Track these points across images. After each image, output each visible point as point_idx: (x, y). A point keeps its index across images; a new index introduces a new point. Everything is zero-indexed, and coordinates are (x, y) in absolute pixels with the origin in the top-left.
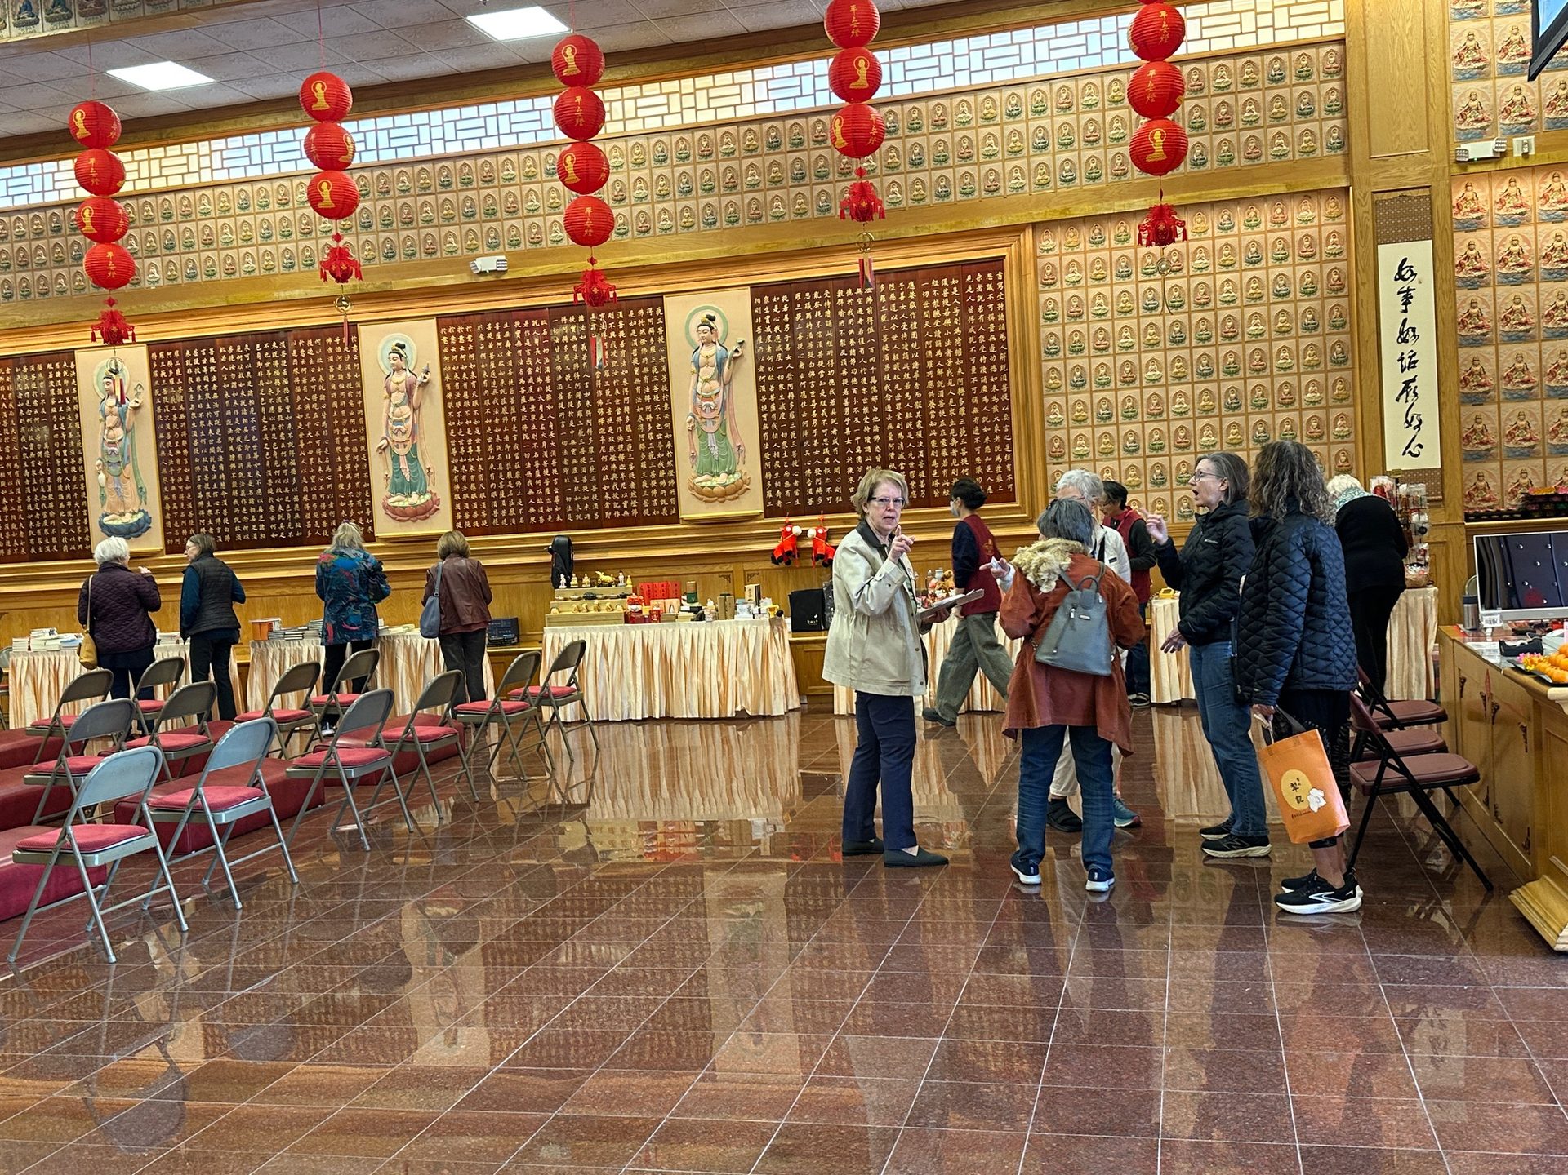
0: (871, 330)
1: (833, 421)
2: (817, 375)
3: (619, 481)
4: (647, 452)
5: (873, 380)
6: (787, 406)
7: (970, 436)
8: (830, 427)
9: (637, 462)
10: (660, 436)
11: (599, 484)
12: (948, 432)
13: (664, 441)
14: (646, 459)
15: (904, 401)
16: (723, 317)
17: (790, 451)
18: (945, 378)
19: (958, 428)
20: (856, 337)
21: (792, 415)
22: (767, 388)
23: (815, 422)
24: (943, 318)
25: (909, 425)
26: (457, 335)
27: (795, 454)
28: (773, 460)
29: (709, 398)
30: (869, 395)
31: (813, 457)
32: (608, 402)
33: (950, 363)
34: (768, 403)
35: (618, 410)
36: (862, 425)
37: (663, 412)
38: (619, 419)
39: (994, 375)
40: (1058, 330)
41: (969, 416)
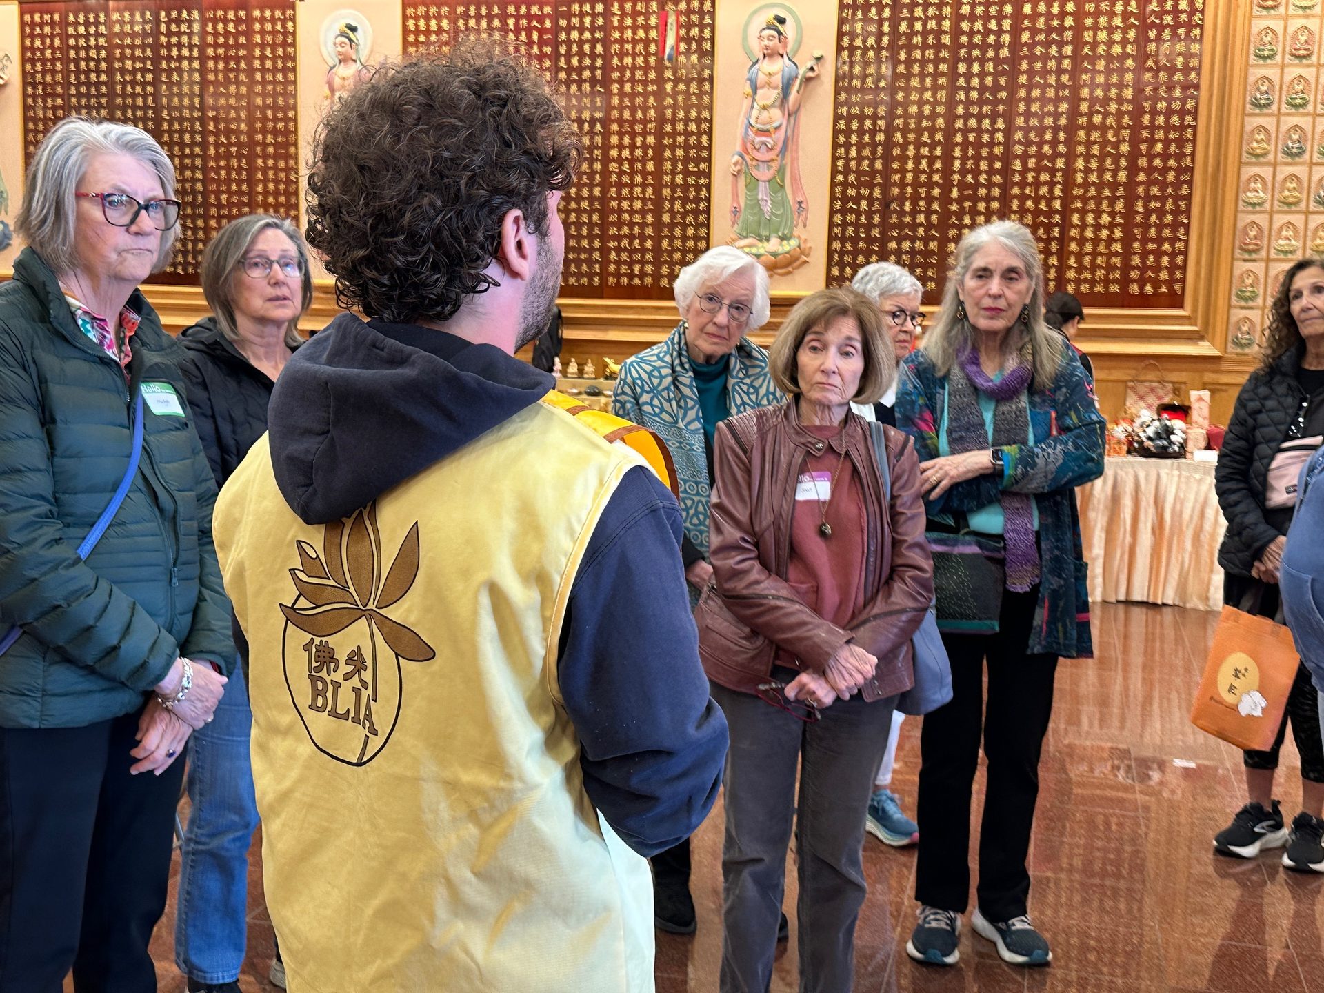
0: (1005, 52)
1: (936, 177)
2: (921, 111)
3: (632, 237)
4: (673, 200)
5: (1000, 124)
6: (874, 152)
7: (1129, 213)
8: (930, 185)
9: (658, 213)
10: (692, 180)
11: (604, 237)
12: (1098, 204)
13: (698, 188)
14: (671, 211)
15: (1040, 156)
16: (797, 20)
17: (869, 215)
18: (1103, 128)
19: (1112, 200)
20: (982, 61)
21: (878, 165)
22: (849, 123)
23: (910, 176)
24: (1110, 43)
25: (1044, 190)
26: (427, 18)
27: (876, 219)
28: (845, 225)
29: (766, 132)
30: (992, 144)
31: (901, 226)
32: (627, 128)
33: (1113, 107)
34: (847, 146)
35: (639, 141)
36: (977, 185)
37: (699, 147)
38: (639, 153)
39: (1175, 128)
40: (1273, 73)
41: (1131, 185)
